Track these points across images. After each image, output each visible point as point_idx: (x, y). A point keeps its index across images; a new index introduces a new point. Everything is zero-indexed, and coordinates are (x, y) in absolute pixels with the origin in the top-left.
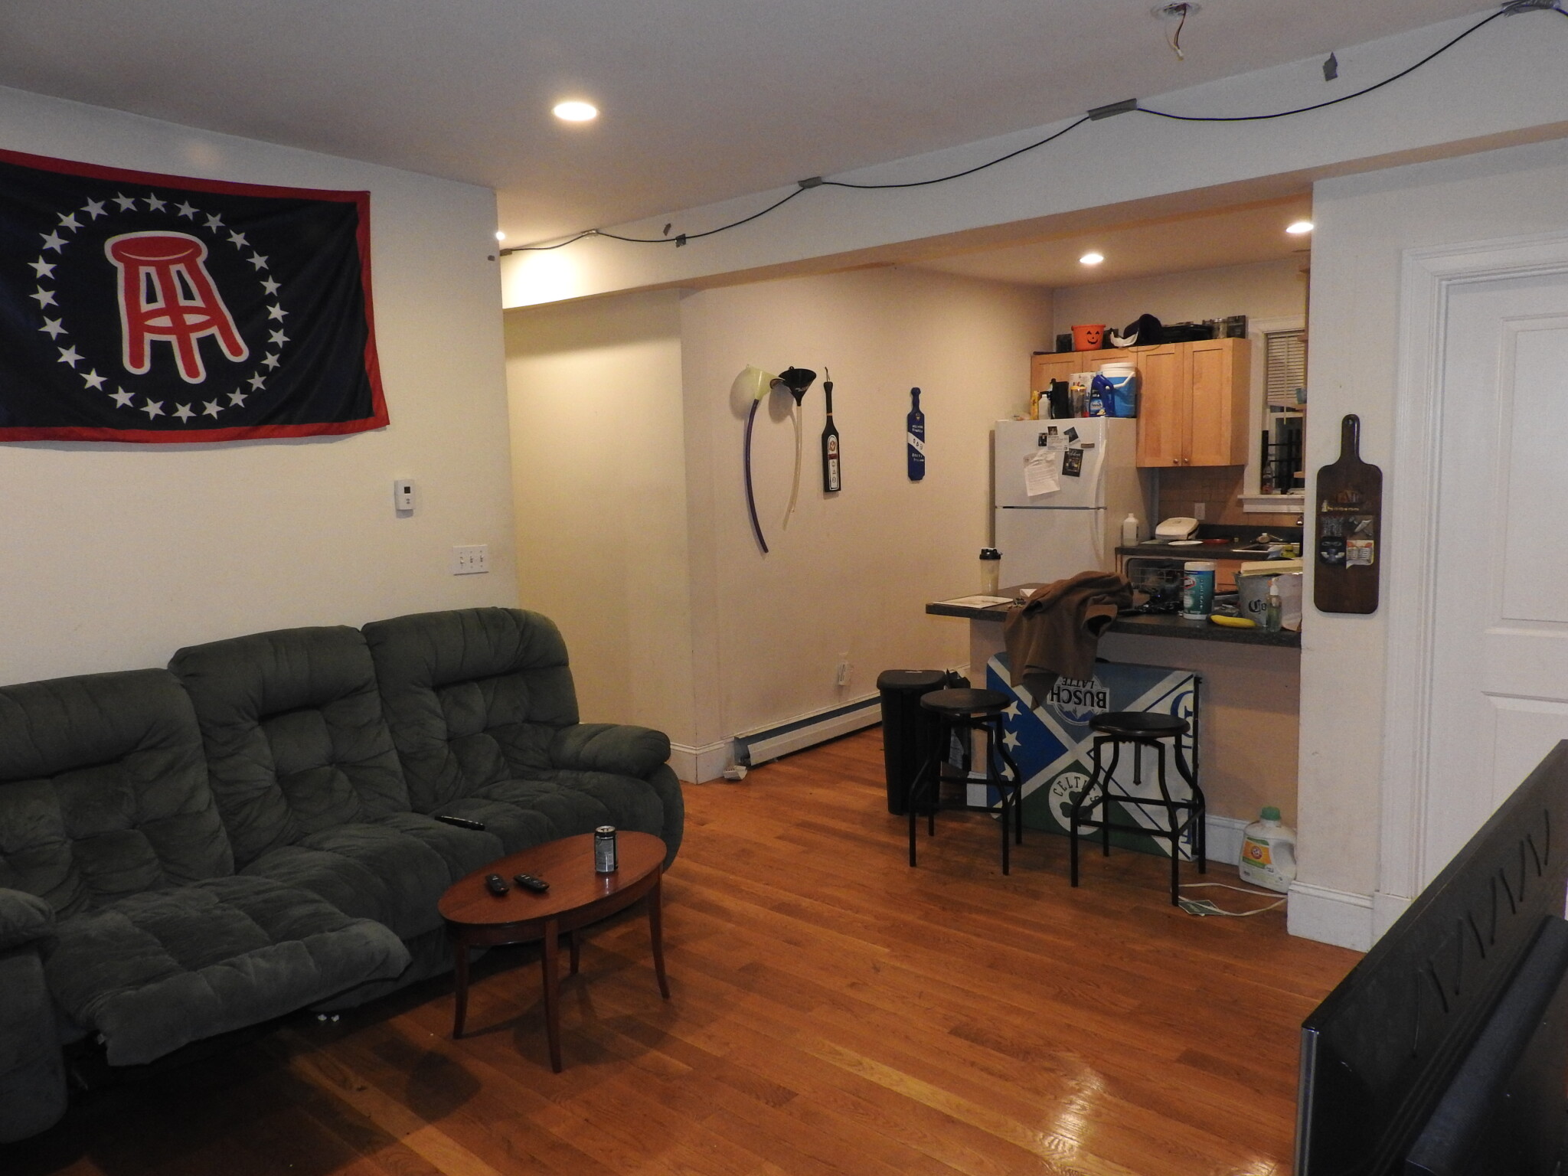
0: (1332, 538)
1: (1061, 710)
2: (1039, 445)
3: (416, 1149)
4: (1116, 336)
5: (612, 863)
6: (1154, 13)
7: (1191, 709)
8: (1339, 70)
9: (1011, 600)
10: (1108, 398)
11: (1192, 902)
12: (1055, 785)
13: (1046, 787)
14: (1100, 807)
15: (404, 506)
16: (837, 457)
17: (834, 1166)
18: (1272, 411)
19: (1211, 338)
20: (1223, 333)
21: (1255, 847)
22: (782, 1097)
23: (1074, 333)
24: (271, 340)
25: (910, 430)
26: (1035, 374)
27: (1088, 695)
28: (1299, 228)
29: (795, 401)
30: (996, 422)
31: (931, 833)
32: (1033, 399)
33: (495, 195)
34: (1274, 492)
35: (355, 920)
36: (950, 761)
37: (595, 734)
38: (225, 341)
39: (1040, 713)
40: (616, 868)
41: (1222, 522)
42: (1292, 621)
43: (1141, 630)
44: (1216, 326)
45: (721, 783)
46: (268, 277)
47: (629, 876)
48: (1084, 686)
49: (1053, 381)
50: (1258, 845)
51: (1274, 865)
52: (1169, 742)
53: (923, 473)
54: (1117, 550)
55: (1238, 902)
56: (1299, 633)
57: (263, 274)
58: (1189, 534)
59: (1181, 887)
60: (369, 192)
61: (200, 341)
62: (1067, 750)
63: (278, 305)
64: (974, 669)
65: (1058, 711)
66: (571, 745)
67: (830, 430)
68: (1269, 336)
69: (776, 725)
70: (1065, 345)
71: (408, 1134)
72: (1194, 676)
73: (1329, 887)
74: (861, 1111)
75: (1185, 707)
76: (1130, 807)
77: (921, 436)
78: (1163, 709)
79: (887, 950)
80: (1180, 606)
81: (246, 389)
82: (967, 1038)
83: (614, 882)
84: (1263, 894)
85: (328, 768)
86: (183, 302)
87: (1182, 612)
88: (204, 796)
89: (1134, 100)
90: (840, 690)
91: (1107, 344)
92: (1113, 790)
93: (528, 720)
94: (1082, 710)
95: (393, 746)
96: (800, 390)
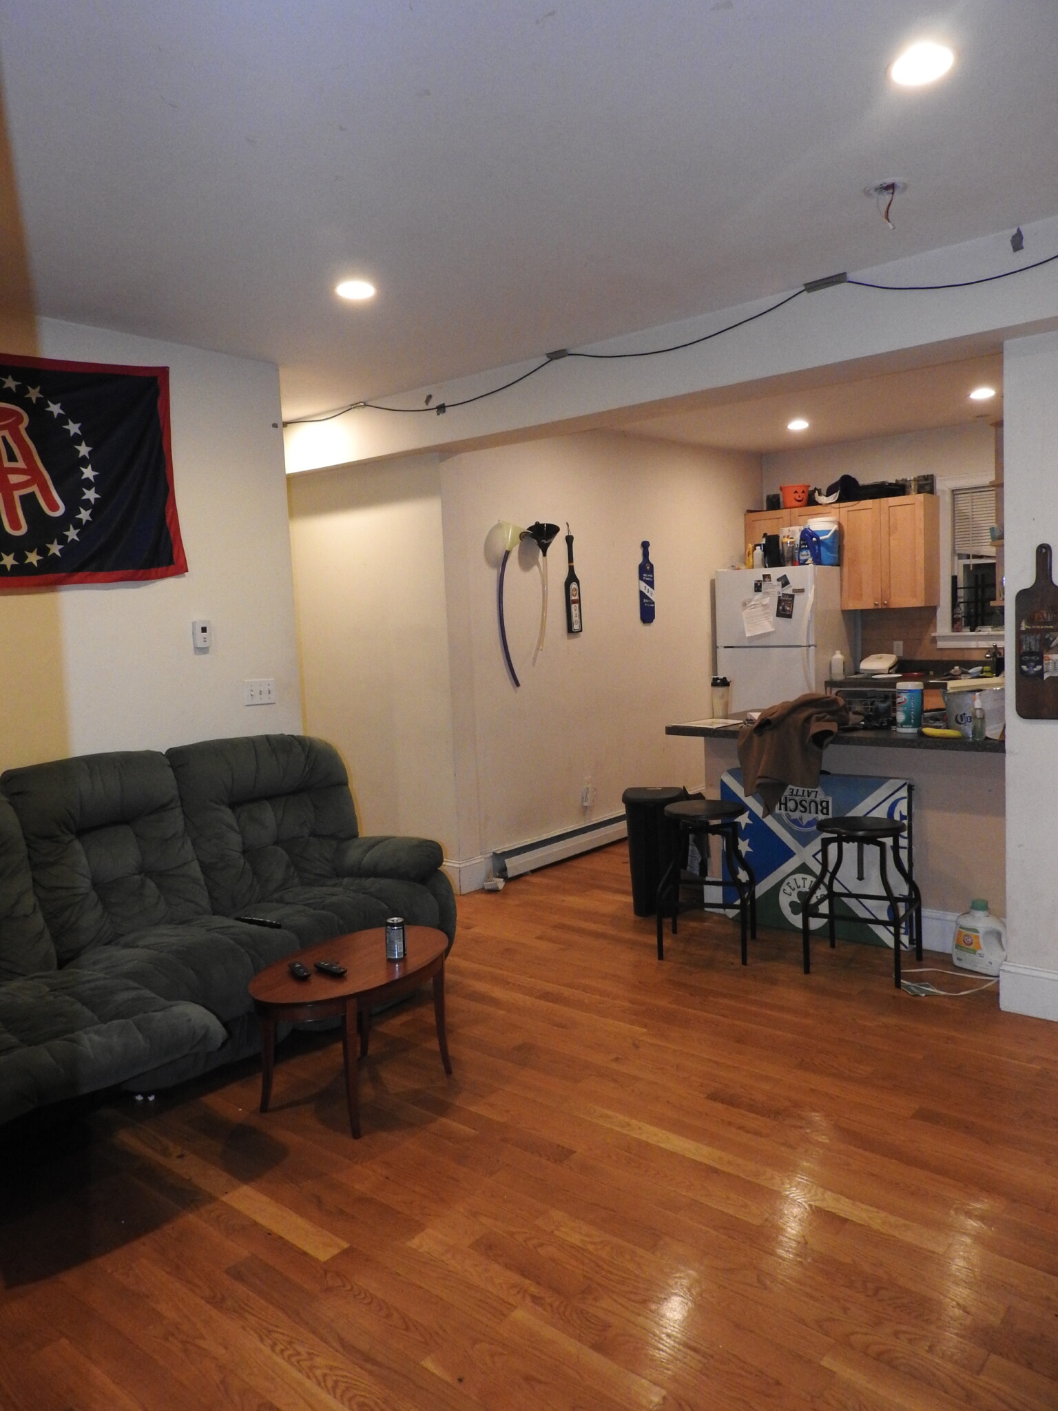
0: (1031, 653)
1: (789, 817)
2: (756, 591)
3: (235, 1205)
4: (820, 494)
5: (402, 951)
6: (867, 193)
7: (905, 813)
8: (1024, 243)
9: (742, 721)
10: (815, 548)
11: (913, 985)
12: (784, 886)
13: (776, 889)
14: (826, 903)
15: (201, 644)
16: (578, 601)
17: (614, 1212)
18: (959, 559)
19: (904, 495)
20: (914, 491)
21: (966, 935)
22: (563, 1154)
23: (783, 494)
24: (84, 497)
25: (641, 578)
26: (749, 529)
27: (813, 804)
28: (982, 394)
29: (541, 552)
30: (716, 571)
31: (675, 931)
32: (748, 551)
33: (278, 370)
34: (964, 630)
35: (173, 1003)
36: (688, 868)
37: (373, 846)
38: (45, 500)
39: (770, 822)
40: (405, 955)
41: (918, 657)
42: (994, 732)
43: (860, 742)
44: (908, 484)
45: (482, 893)
46: (82, 442)
47: (416, 962)
48: (809, 796)
49: (765, 535)
50: (968, 933)
51: (984, 950)
52: (889, 841)
53: (653, 617)
54: (826, 682)
55: (956, 984)
56: (1003, 742)
57: (77, 440)
58: (890, 668)
59: (904, 972)
60: (168, 368)
61: (22, 497)
62: (795, 854)
63: (90, 467)
64: (709, 785)
65: (785, 818)
66: (353, 855)
67: (572, 578)
68: (954, 492)
69: (529, 841)
70: (774, 503)
71: (226, 1193)
72: (908, 784)
73: (1036, 966)
74: (633, 1165)
75: (900, 812)
76: (852, 903)
77: (651, 584)
78: (881, 813)
79: (644, 1030)
80: (894, 722)
81: (63, 540)
82: (722, 1102)
83: (404, 967)
84: (974, 977)
85: (137, 877)
86: (7, 464)
87: (895, 727)
88: (30, 901)
89: (844, 274)
90: (585, 810)
91: (811, 502)
92: (837, 888)
93: (313, 834)
94: (807, 817)
95: (196, 858)
96: (545, 542)
